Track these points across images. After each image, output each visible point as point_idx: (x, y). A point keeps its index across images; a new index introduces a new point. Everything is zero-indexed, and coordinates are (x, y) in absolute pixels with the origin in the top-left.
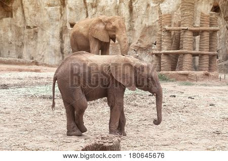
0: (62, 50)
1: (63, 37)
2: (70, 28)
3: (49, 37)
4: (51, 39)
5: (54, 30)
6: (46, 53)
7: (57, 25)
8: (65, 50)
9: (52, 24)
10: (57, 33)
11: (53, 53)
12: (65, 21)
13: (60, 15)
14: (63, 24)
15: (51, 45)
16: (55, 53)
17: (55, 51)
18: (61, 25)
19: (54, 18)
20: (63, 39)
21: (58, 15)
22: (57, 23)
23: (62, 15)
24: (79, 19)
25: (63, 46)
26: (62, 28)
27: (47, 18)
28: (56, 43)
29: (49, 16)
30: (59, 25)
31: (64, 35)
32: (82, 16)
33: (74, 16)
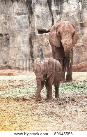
0: (32, 54)
1: (32, 42)
2: (38, 34)
3: (20, 43)
4: (22, 45)
5: (24, 36)
6: (18, 57)
7: (27, 32)
8: (34, 54)
9: (22, 31)
10: (27, 39)
11: (24, 57)
12: (33, 28)
13: (29, 23)
14: (31, 31)
15: (22, 50)
16: (25, 57)
17: (26, 55)
18: (30, 31)
19: (24, 25)
20: (33, 44)
21: (27, 23)
22: (26, 30)
23: (30, 22)
24: (46, 25)
25: (33, 51)
26: (31, 34)
27: (17, 26)
28: (26, 49)
29: (19, 24)
30: (28, 31)
31: (33, 41)
32: (49, 23)
33: (41, 23)
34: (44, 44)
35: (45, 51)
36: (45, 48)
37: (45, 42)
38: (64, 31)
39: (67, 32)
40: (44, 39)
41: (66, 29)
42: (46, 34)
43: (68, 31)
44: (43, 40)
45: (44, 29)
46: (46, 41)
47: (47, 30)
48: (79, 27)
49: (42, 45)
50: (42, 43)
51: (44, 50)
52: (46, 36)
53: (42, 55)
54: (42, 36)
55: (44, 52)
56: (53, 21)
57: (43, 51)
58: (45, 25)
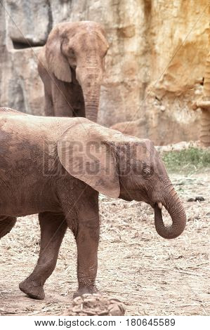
2: (14, 50)
12: (1, 34)
24: (34, 28)
32: (40, 22)
33: (21, 21)
34: (26, 75)
35: (29, 93)
36: (29, 85)
37: (30, 71)
38: (84, 49)
39: (93, 52)
40: (28, 62)
41: (89, 44)
42: (32, 51)
43: (95, 50)
44: (24, 64)
45: (28, 37)
46: (32, 67)
47: (35, 40)
48: (114, 37)
49: (22, 77)
50: (23, 72)
51: (26, 90)
52: (32, 56)
53: (22, 101)
54: (22, 54)
55: (26, 96)
56: (51, 20)
57: (24, 92)
58: (30, 29)
